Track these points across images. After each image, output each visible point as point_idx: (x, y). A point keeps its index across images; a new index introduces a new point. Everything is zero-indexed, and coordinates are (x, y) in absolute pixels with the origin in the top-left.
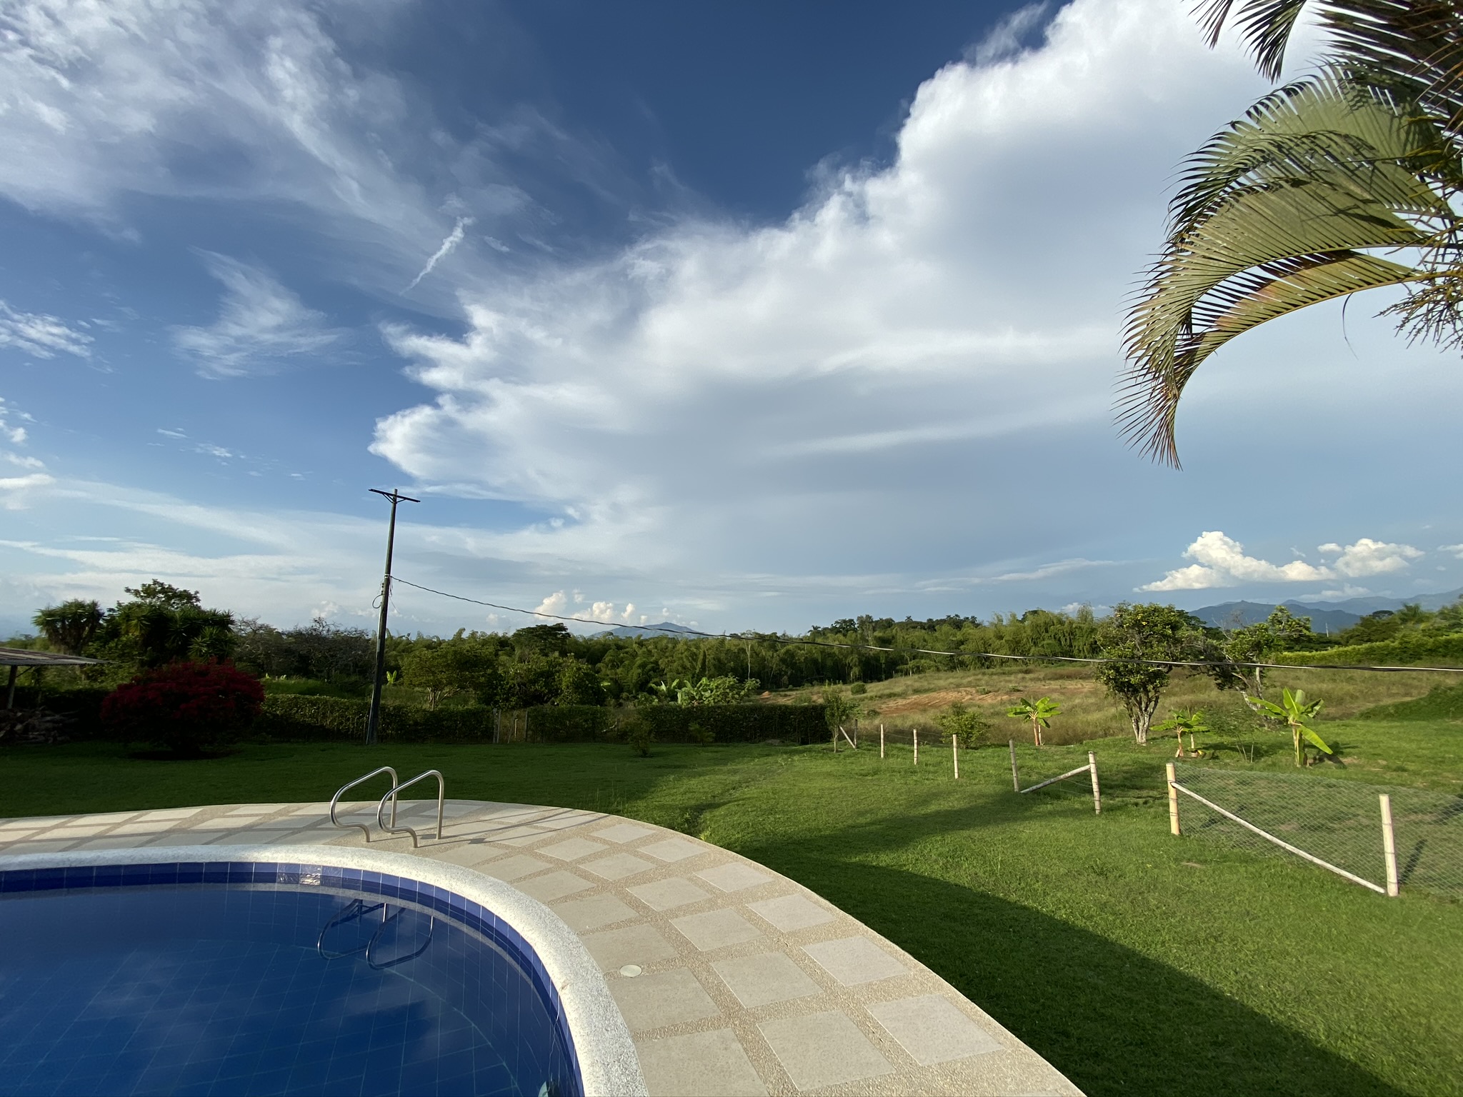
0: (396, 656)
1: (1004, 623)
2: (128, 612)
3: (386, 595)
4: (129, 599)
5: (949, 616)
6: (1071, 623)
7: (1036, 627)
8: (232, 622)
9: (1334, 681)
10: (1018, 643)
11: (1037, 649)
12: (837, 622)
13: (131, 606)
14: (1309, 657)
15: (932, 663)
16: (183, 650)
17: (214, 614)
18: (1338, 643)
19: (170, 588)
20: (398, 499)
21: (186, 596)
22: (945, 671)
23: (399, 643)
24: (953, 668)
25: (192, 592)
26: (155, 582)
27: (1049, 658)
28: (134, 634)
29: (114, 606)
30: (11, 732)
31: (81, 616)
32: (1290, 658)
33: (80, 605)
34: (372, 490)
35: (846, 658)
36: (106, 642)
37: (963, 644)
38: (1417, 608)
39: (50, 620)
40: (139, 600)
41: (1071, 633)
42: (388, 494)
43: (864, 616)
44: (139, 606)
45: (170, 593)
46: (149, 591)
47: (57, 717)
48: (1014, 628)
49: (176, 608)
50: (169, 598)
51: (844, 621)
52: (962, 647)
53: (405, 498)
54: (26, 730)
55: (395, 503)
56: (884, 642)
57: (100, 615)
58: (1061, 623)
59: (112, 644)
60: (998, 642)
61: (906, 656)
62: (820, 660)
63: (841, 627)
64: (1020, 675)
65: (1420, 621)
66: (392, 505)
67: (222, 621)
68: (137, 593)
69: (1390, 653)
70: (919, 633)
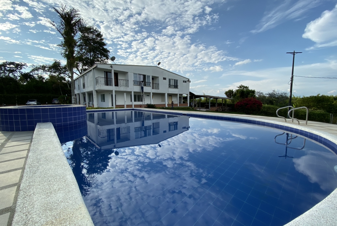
0: (296, 102)
2: (237, 91)
3: (292, 81)
4: (238, 89)
8: (255, 92)
13: (238, 90)
16: (247, 97)
17: (252, 90)
19: (244, 86)
20: (295, 53)
21: (246, 87)
23: (297, 99)
25: (248, 86)
26: (241, 85)
28: (239, 95)
29: (235, 90)
30: (223, 110)
31: (231, 92)
33: (230, 90)
34: (287, 53)
36: (235, 96)
39: (226, 93)
40: (239, 89)
42: (292, 53)
44: (239, 90)
45: (244, 87)
46: (240, 87)
47: (229, 108)
49: (245, 89)
50: (244, 88)
53: (297, 53)
54: (225, 109)
55: (294, 55)
57: (233, 92)
59: (235, 97)
66: (293, 56)
67: (253, 92)
68: (238, 87)
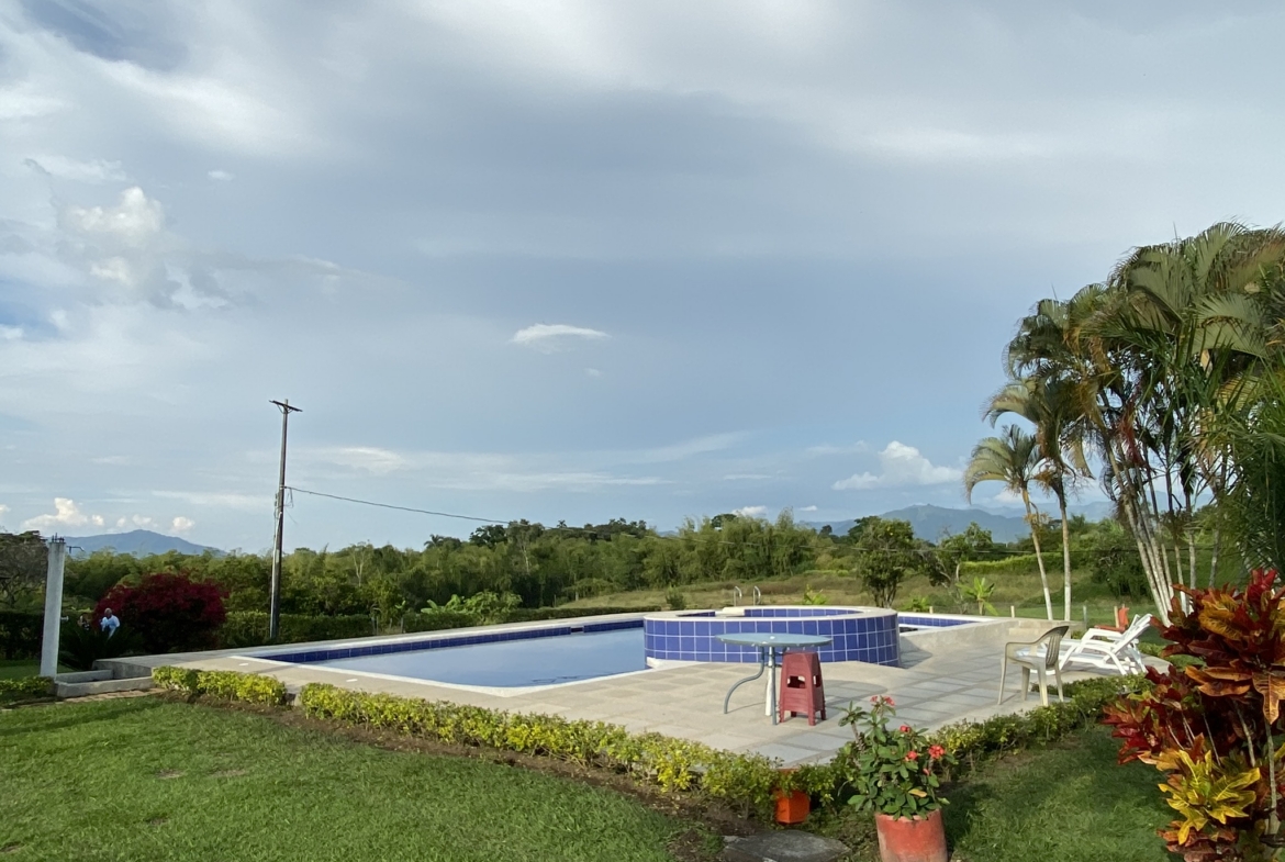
1: (696, 530)
5: (612, 521)
6: (771, 530)
7: (733, 535)
9: (1007, 586)
10: (711, 553)
11: (734, 561)
12: (479, 530)
14: (989, 567)
15: (606, 583)
18: (1015, 554)
22: (621, 592)
24: (631, 589)
27: (746, 572)
32: (974, 568)
35: (495, 580)
37: (646, 557)
38: (1082, 518)
41: (770, 542)
43: (519, 521)
48: (707, 537)
51: (490, 528)
52: (645, 561)
56: (541, 556)
58: (759, 529)
60: (688, 553)
61: (573, 573)
62: (459, 584)
63: (484, 536)
64: (723, 591)
65: (1085, 532)
69: (1054, 563)
70: (582, 544)
